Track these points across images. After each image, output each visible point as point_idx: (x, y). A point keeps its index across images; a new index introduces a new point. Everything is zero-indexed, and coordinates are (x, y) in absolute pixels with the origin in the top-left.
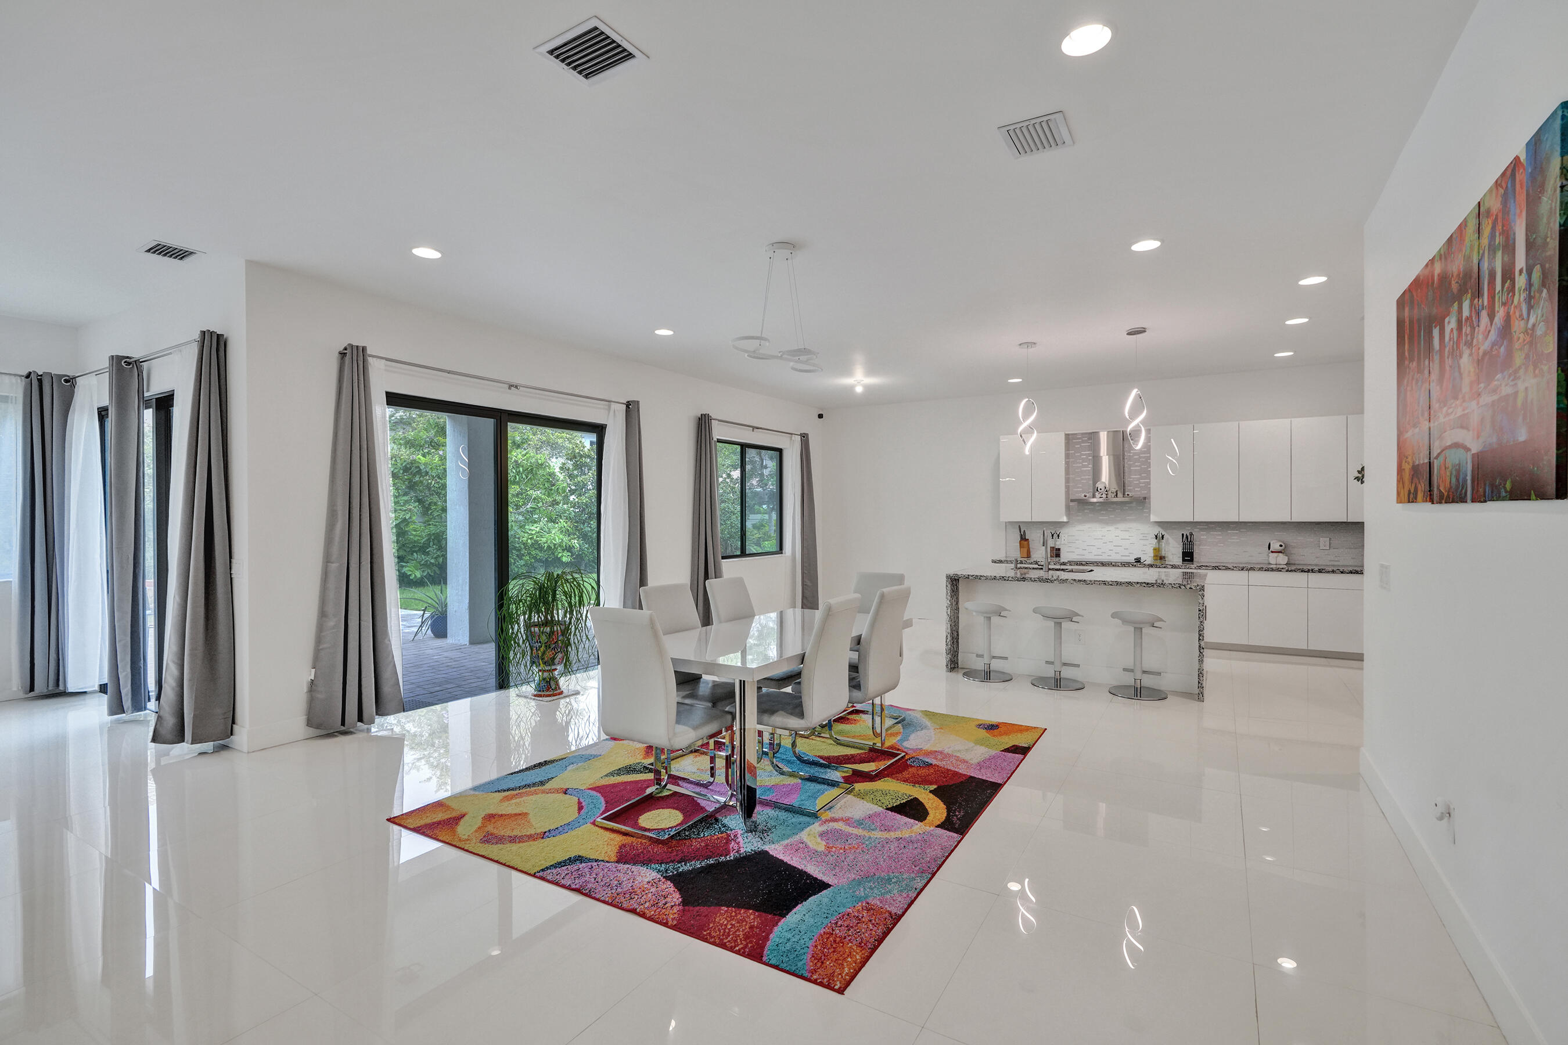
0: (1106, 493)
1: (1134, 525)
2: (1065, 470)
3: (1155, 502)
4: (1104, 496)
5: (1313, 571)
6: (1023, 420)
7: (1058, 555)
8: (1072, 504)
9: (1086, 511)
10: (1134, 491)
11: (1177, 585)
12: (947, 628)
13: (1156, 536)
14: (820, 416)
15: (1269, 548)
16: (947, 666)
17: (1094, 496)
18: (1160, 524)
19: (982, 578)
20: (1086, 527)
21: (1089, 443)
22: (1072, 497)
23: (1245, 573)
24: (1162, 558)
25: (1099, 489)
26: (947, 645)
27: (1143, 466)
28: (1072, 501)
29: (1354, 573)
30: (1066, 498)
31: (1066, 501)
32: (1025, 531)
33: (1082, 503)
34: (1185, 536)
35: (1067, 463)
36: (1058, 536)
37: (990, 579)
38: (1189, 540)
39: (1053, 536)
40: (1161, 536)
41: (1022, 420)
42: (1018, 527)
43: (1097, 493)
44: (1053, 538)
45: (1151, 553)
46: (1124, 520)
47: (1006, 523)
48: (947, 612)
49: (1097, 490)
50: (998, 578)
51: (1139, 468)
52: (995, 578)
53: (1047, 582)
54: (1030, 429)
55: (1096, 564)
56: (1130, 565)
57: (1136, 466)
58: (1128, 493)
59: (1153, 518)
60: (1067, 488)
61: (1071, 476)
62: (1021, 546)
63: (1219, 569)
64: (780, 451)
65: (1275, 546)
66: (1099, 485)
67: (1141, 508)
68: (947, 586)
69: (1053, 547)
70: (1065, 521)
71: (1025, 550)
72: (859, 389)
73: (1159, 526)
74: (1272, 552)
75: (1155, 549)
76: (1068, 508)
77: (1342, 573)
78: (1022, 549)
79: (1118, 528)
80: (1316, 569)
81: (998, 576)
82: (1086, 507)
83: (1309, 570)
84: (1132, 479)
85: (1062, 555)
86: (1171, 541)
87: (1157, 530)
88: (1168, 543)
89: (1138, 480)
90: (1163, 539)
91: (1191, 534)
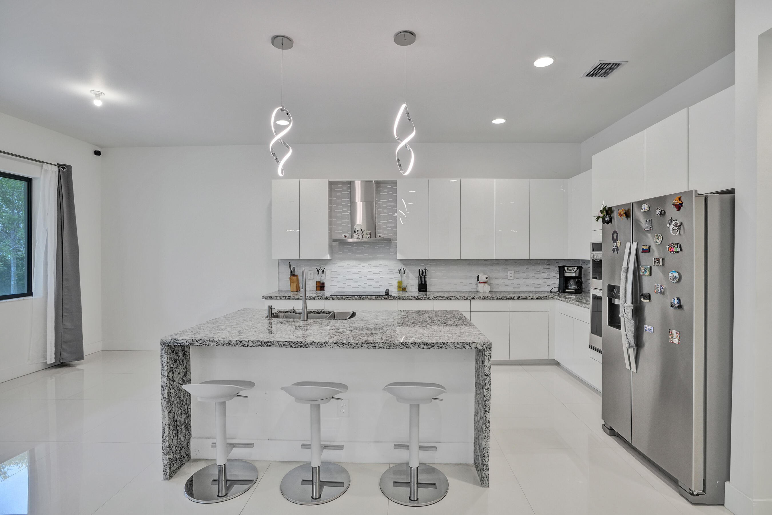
0: (362, 234)
1: (382, 262)
2: (329, 214)
3: (400, 242)
4: (360, 237)
5: (513, 298)
6: (275, 131)
7: (322, 289)
8: (334, 244)
9: (345, 250)
10: (382, 233)
11: (461, 344)
12: (164, 418)
13: (400, 272)
14: (97, 153)
15: (478, 280)
16: (165, 471)
17: (352, 237)
18: (402, 261)
19: (212, 344)
20: (346, 264)
21: (348, 192)
22: (334, 238)
23: (468, 301)
24: (404, 289)
25: (356, 231)
26: (164, 441)
27: (389, 213)
28: (334, 240)
29: (539, 299)
30: (329, 239)
31: (329, 241)
32: (294, 268)
33: (342, 242)
34: (421, 272)
35: (330, 208)
36: (323, 272)
37: (223, 345)
38: (424, 274)
39: (318, 272)
40: (403, 271)
41: (273, 130)
42: (288, 263)
43: (355, 234)
44: (318, 274)
45: (396, 285)
46: (375, 258)
47: (278, 260)
48: (163, 395)
49: (355, 232)
50: (234, 343)
51: (387, 215)
52: (230, 343)
53: (301, 346)
54: (285, 144)
55: (354, 298)
56: (383, 298)
57: (385, 213)
58: (380, 235)
59: (399, 256)
60: (330, 230)
61: (333, 220)
62: (291, 282)
63: (450, 299)
64: (29, 181)
65: (483, 278)
66: (357, 228)
67: (388, 248)
68: (162, 357)
69: (319, 282)
70: (328, 259)
71: (295, 285)
72: (98, 103)
73: (402, 263)
74: (480, 283)
75: (399, 282)
76: (331, 247)
77: (532, 299)
78: (291, 284)
79: (371, 265)
80: (516, 296)
81: (234, 340)
82: (345, 247)
83: (511, 298)
84: (381, 224)
85: (326, 288)
86: (410, 275)
87: (400, 266)
88: (408, 277)
89: (385, 224)
90: (404, 274)
91: (426, 270)
